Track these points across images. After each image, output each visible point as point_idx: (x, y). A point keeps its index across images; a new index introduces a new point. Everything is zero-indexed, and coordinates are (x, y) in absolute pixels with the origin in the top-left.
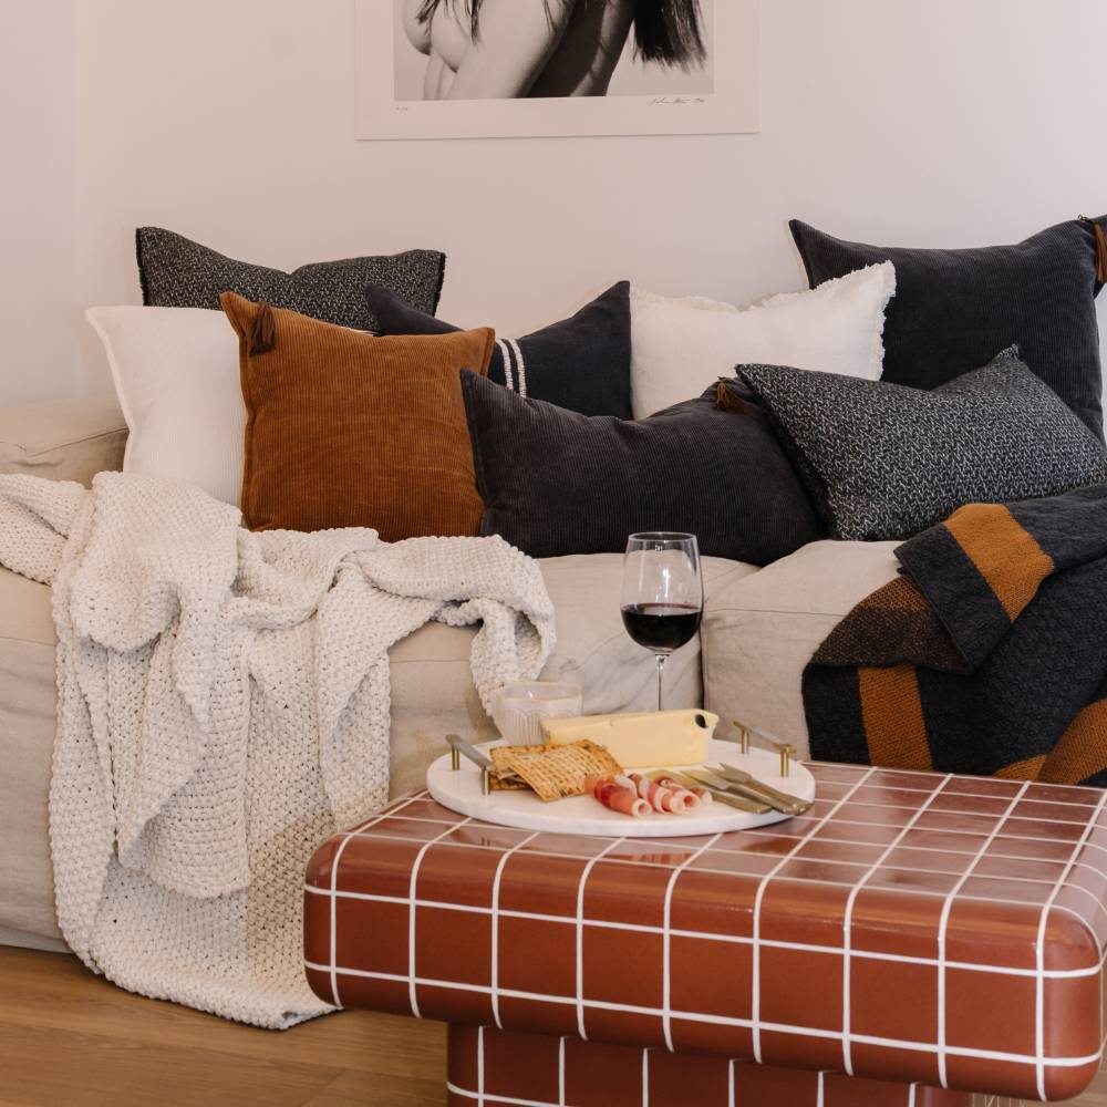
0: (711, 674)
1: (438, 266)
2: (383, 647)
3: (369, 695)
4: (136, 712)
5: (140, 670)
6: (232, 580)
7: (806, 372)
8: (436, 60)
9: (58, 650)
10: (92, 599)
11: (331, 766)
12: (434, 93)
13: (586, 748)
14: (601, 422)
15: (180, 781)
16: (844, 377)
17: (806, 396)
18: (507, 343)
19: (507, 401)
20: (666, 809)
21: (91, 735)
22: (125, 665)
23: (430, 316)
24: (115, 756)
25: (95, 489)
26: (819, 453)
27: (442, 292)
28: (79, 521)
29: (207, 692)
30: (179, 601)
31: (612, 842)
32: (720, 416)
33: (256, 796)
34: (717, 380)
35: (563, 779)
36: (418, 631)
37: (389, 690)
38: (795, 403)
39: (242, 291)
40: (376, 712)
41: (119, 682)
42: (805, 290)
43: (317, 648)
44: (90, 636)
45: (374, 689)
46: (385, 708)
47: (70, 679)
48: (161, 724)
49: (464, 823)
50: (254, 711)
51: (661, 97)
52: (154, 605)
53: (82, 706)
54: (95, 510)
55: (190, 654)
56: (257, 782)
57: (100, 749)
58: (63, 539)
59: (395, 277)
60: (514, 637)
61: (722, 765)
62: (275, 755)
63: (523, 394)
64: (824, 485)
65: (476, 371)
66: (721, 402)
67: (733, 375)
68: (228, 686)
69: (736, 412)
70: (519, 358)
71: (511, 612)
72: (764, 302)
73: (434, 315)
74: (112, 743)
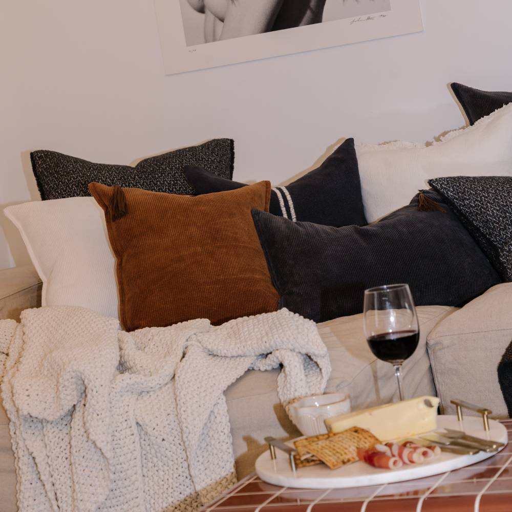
0: (440, 379)
1: (229, 148)
2: (220, 392)
3: (216, 424)
4: (67, 458)
5: (65, 431)
6: (117, 363)
7: (474, 178)
8: (209, 15)
9: (10, 426)
10: (27, 390)
11: (197, 473)
12: (211, 37)
13: (356, 431)
14: (346, 230)
15: (102, 498)
16: (499, 178)
17: (476, 193)
18: (280, 189)
19: (284, 226)
20: (412, 462)
21: (39, 479)
22: (55, 429)
23: (229, 180)
24: (57, 490)
25: (22, 321)
26: (489, 228)
27: (234, 164)
28: (14, 343)
29: (110, 439)
30: (84, 382)
31: (378, 488)
32: (422, 215)
33: (152, 501)
34: (418, 192)
35: (343, 453)
36: (241, 378)
37: (228, 418)
38: (470, 198)
39: (104, 182)
40: (222, 434)
41: (53, 441)
42: (467, 126)
43: (178, 399)
44: (29, 414)
45: (218, 419)
46: (227, 431)
47: (21, 444)
48: (84, 464)
49: (282, 491)
50: (143, 446)
51: (356, 18)
52: (68, 387)
53: (31, 460)
54: (24, 334)
55: (95, 415)
56: (152, 492)
57: (46, 486)
58: (5, 356)
59: (202, 158)
60: (303, 371)
61: (446, 429)
62: (161, 473)
63: (294, 220)
64: (495, 248)
65: (261, 209)
66: (422, 206)
67: (427, 187)
68: (123, 432)
69: (433, 210)
70: (289, 197)
71: (300, 355)
72: (442, 138)
73: (231, 179)
74: (54, 482)
